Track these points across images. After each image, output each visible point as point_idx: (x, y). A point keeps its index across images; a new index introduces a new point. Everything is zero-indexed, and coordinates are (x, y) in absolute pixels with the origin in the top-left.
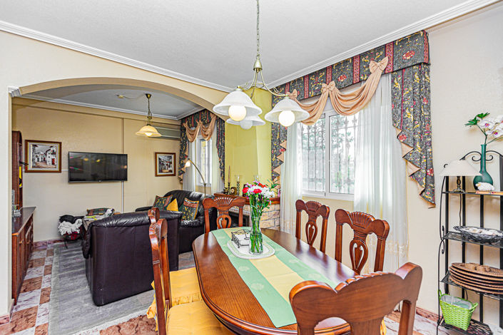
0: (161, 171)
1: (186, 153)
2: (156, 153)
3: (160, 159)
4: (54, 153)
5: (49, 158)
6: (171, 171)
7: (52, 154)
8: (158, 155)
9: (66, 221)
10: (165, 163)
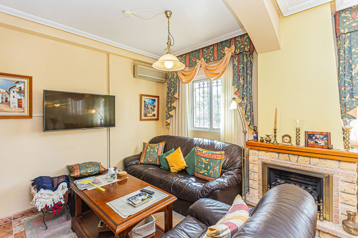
0: (146, 115)
1: (176, 95)
2: (141, 96)
3: (145, 102)
4: (21, 91)
5: (14, 98)
6: (154, 115)
7: (18, 93)
8: (143, 97)
9: (45, 188)
10: (149, 107)
